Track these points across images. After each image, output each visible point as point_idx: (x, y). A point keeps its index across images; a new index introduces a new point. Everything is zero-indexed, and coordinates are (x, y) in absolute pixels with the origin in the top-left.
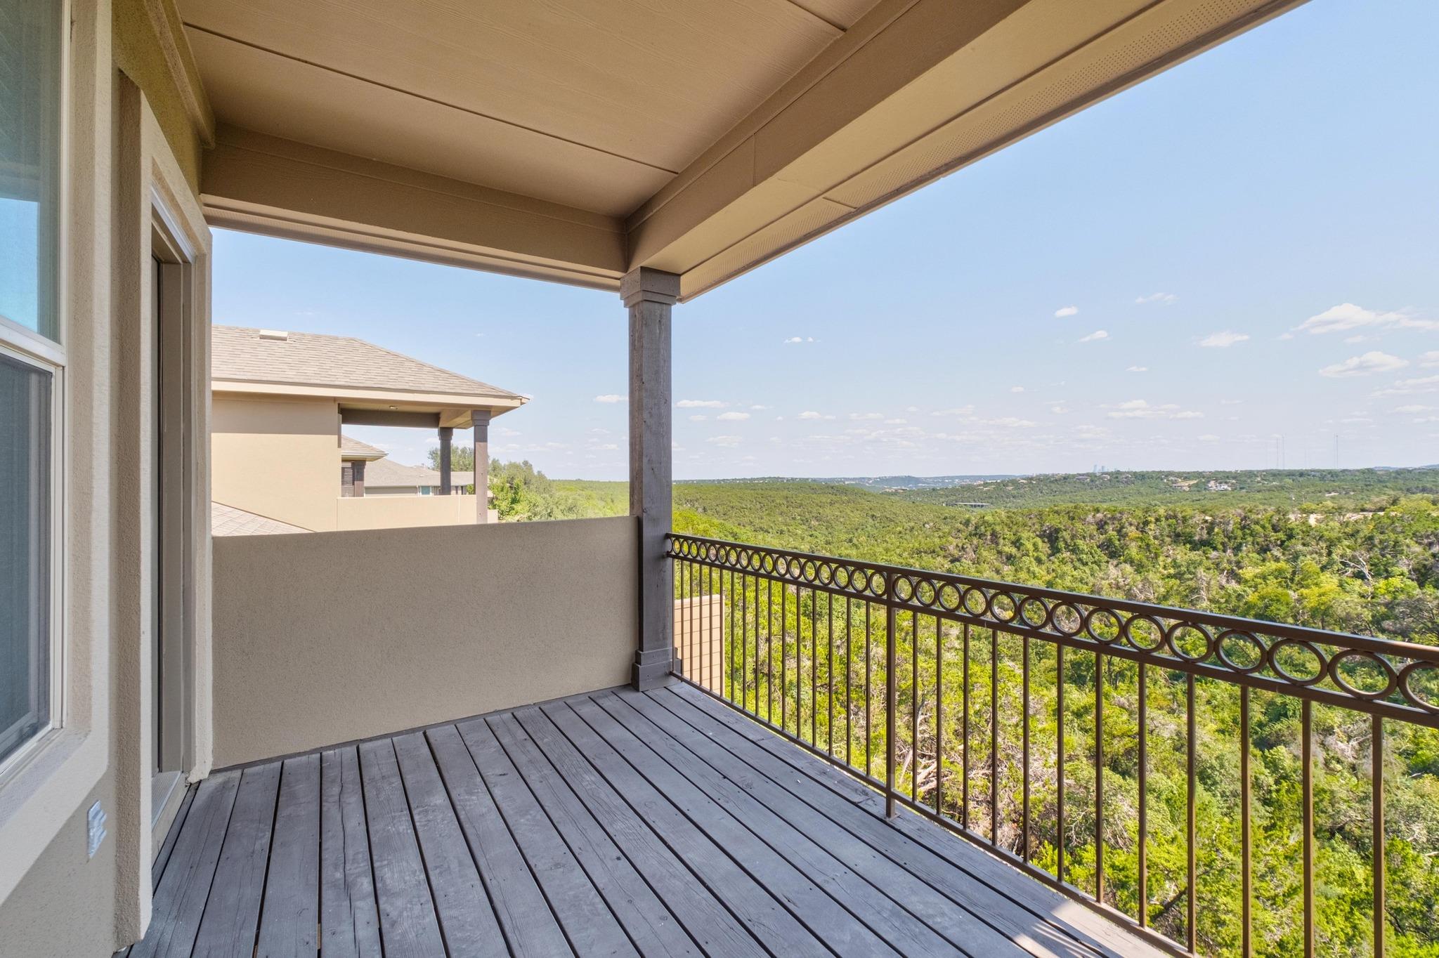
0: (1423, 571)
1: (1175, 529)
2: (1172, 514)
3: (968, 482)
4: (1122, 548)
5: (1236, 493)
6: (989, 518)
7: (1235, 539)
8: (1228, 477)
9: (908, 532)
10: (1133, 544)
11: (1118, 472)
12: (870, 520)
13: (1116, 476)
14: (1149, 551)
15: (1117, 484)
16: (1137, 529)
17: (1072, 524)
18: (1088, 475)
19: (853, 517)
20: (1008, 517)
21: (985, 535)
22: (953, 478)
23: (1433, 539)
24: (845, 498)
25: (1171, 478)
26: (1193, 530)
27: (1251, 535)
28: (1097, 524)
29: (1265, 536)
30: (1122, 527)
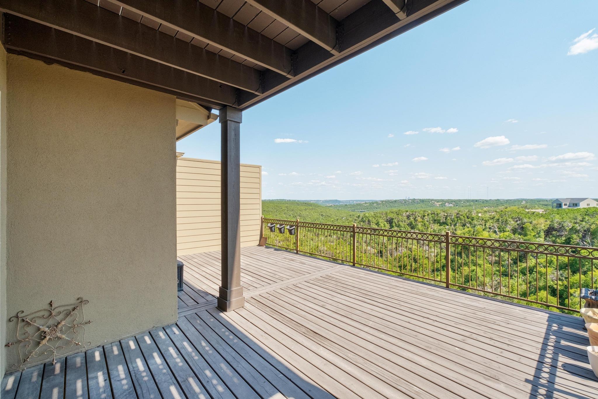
0: (515, 230)
1: (434, 218)
2: (433, 212)
3: (359, 202)
4: (416, 225)
5: (455, 207)
6: (367, 215)
7: (455, 221)
8: (452, 202)
9: (336, 221)
10: (420, 224)
11: (414, 199)
12: (321, 217)
13: (414, 201)
14: (425, 226)
15: (414, 204)
16: (421, 218)
17: (398, 217)
18: (404, 200)
19: (314, 215)
20: (374, 214)
21: (366, 221)
22: (353, 201)
23: (518, 219)
24: (311, 207)
25: (433, 202)
26: (440, 218)
27: (460, 219)
28: (407, 216)
29: (465, 220)
30: (416, 217)
